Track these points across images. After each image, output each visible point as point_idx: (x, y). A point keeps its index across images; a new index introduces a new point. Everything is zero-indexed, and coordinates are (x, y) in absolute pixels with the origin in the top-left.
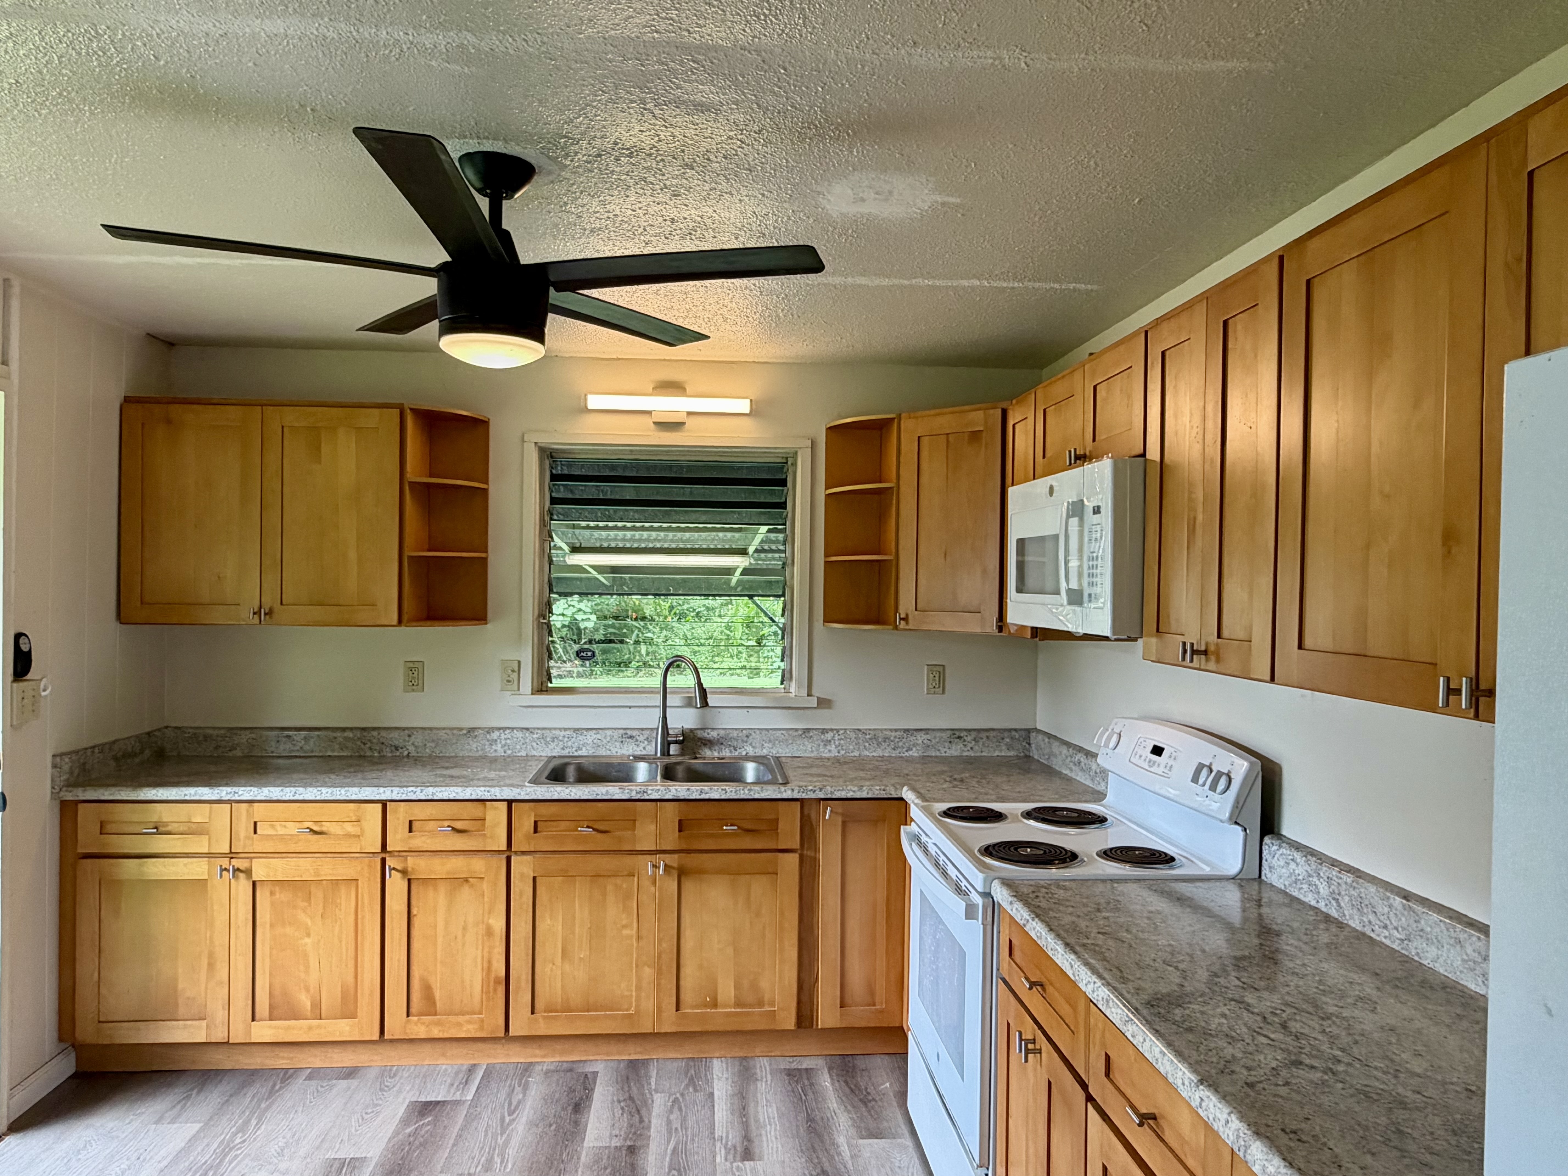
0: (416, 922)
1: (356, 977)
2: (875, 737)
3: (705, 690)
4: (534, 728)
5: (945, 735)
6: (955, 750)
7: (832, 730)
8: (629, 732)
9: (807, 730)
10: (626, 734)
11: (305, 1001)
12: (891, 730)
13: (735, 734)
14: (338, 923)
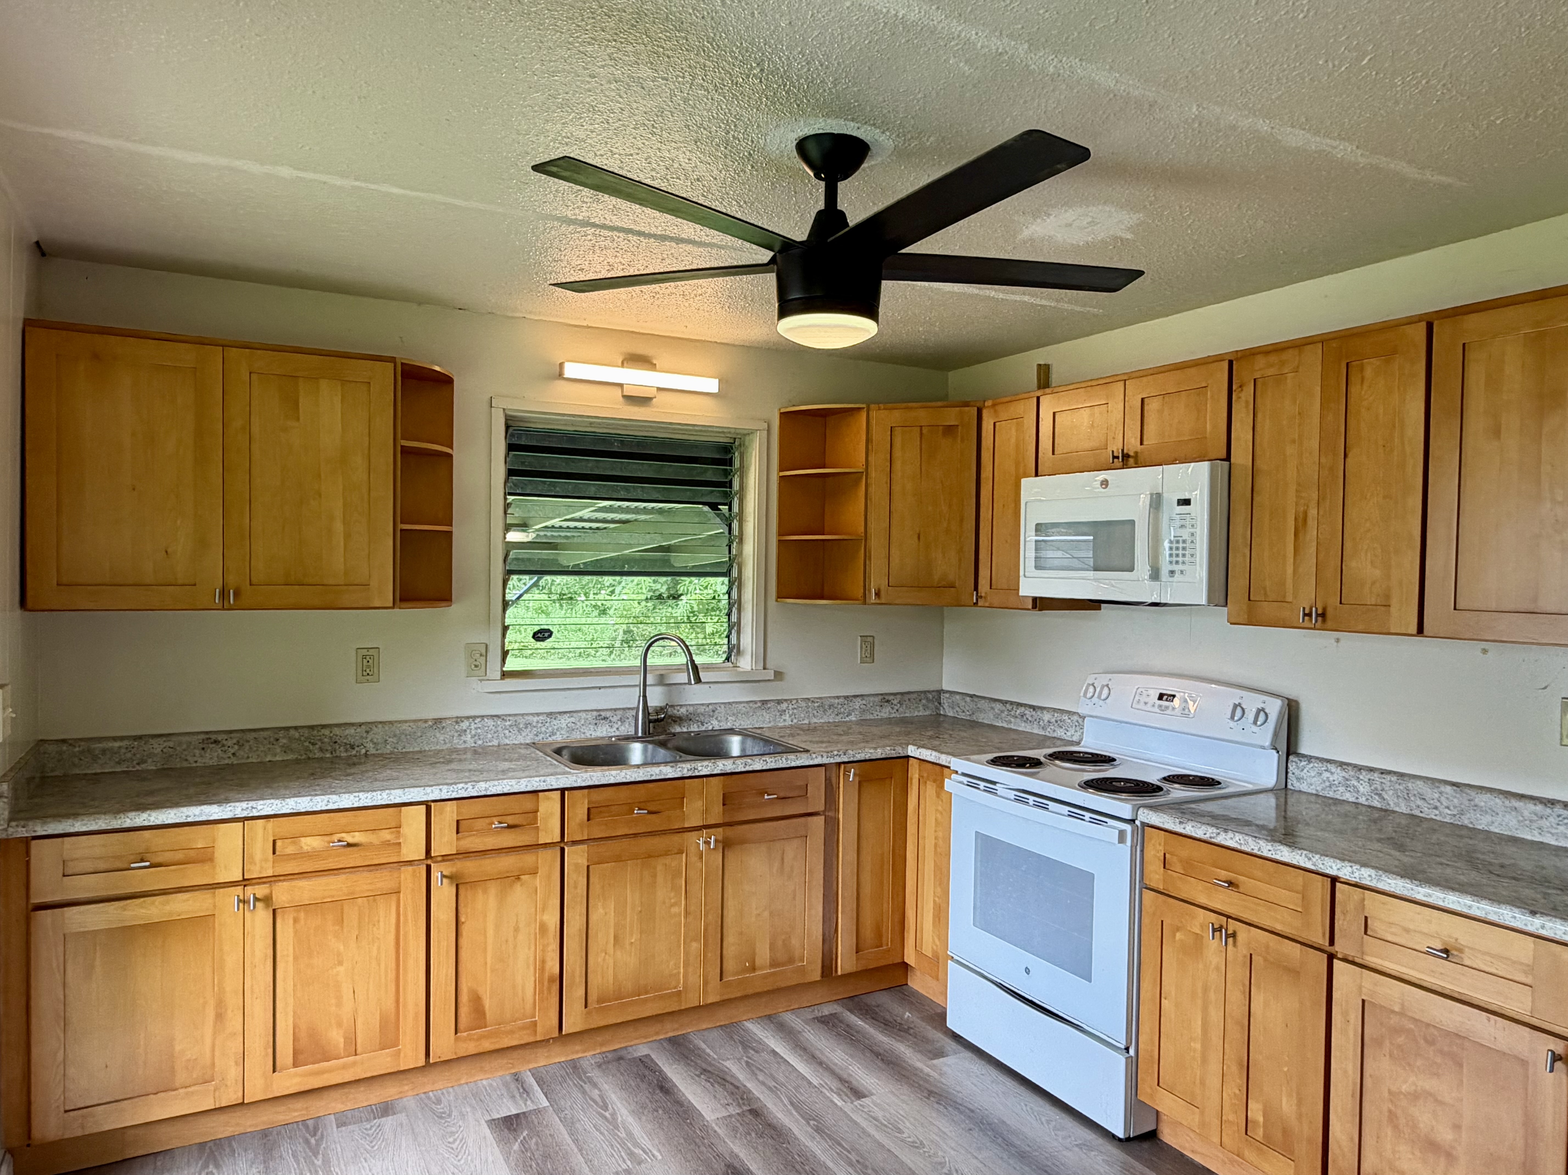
0: (465, 930)
1: (397, 1001)
2: (823, 704)
3: (697, 667)
4: (506, 715)
5: (877, 699)
6: (885, 712)
7: (786, 700)
8: (603, 714)
9: (764, 702)
10: (600, 715)
11: (336, 1037)
12: (834, 697)
13: (702, 709)
14: (376, 945)
